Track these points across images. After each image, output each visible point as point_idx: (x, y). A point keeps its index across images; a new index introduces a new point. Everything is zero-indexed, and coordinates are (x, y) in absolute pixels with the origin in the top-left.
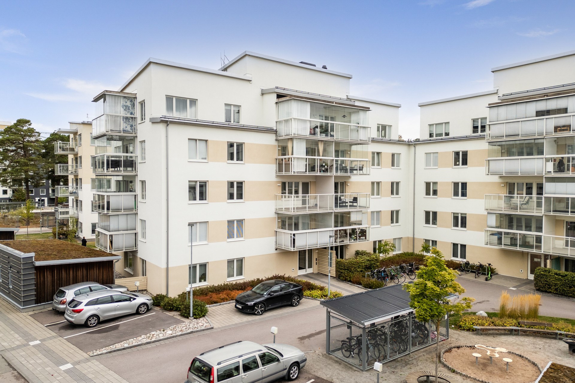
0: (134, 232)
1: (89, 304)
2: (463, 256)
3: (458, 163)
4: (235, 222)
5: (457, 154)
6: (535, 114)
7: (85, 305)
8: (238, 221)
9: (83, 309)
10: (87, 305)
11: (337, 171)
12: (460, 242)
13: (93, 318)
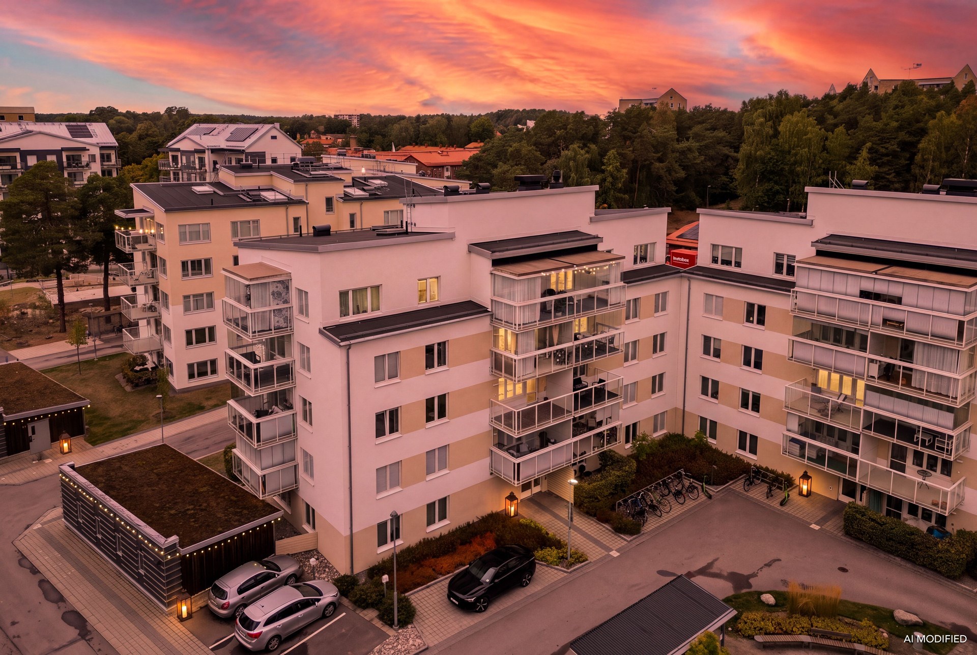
0: (292, 464)
2: (753, 451)
3: (751, 319)
4: (437, 452)
5: (751, 306)
6: (858, 293)
8: (440, 449)
11: (577, 360)
12: (749, 430)
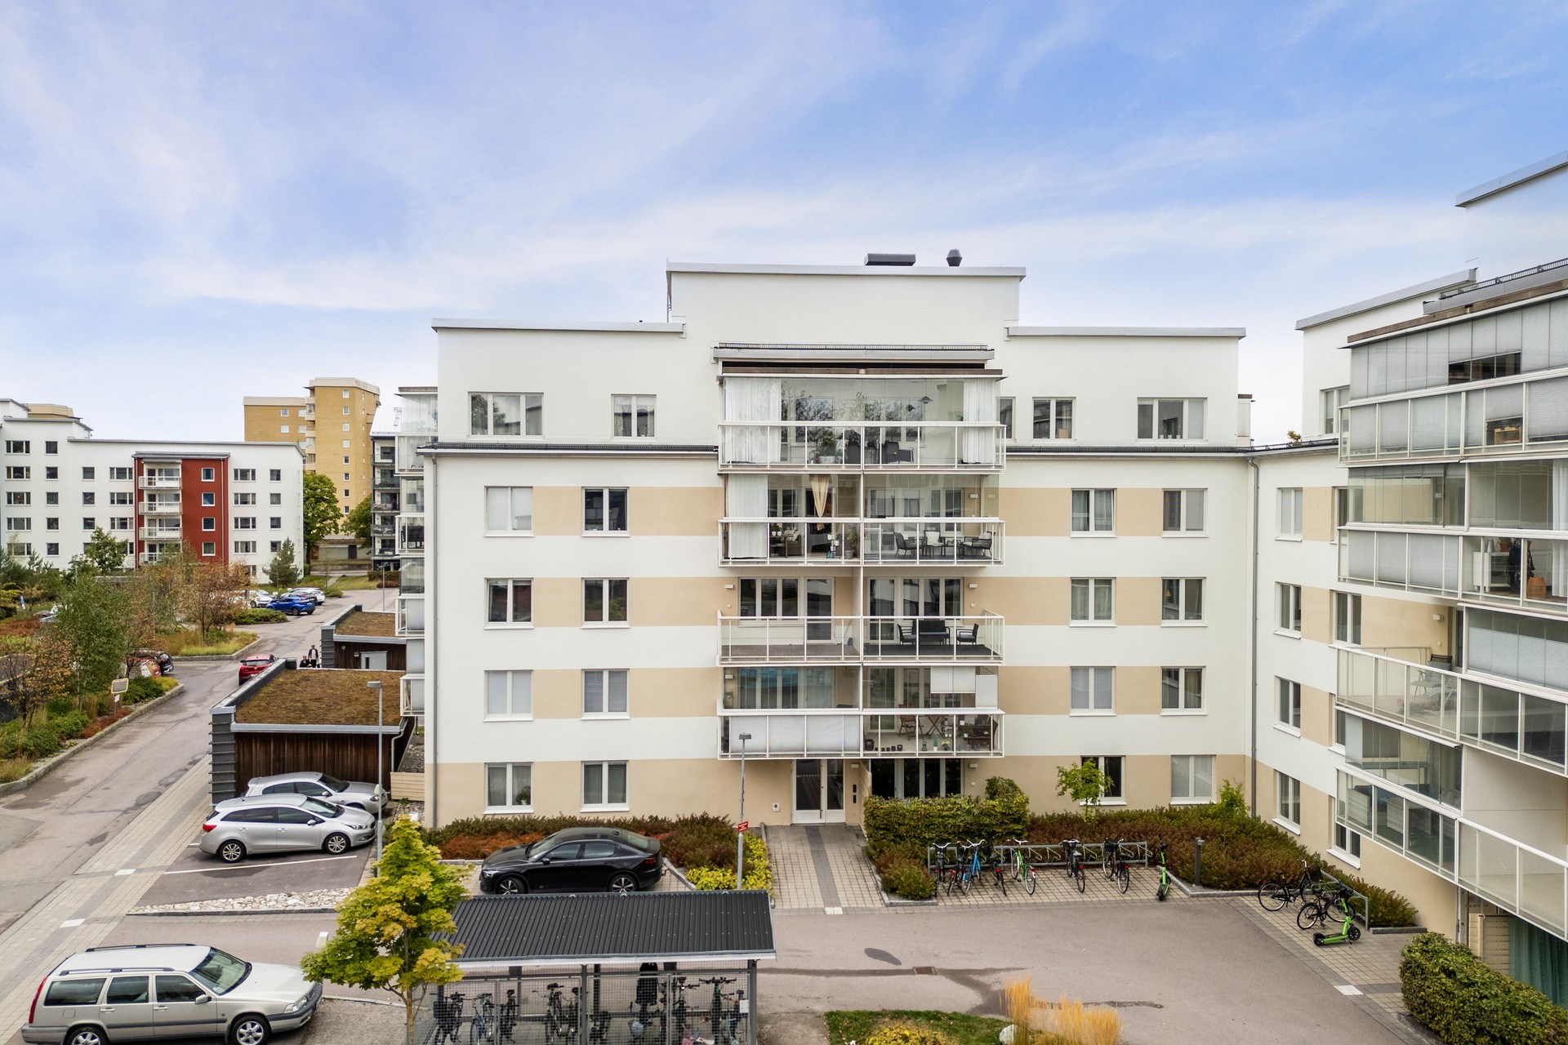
1: (231, 817)
4: (606, 676)
6: (1446, 376)
7: (223, 820)
8: (613, 673)
9: (215, 826)
10: (225, 819)
13: (232, 847)
